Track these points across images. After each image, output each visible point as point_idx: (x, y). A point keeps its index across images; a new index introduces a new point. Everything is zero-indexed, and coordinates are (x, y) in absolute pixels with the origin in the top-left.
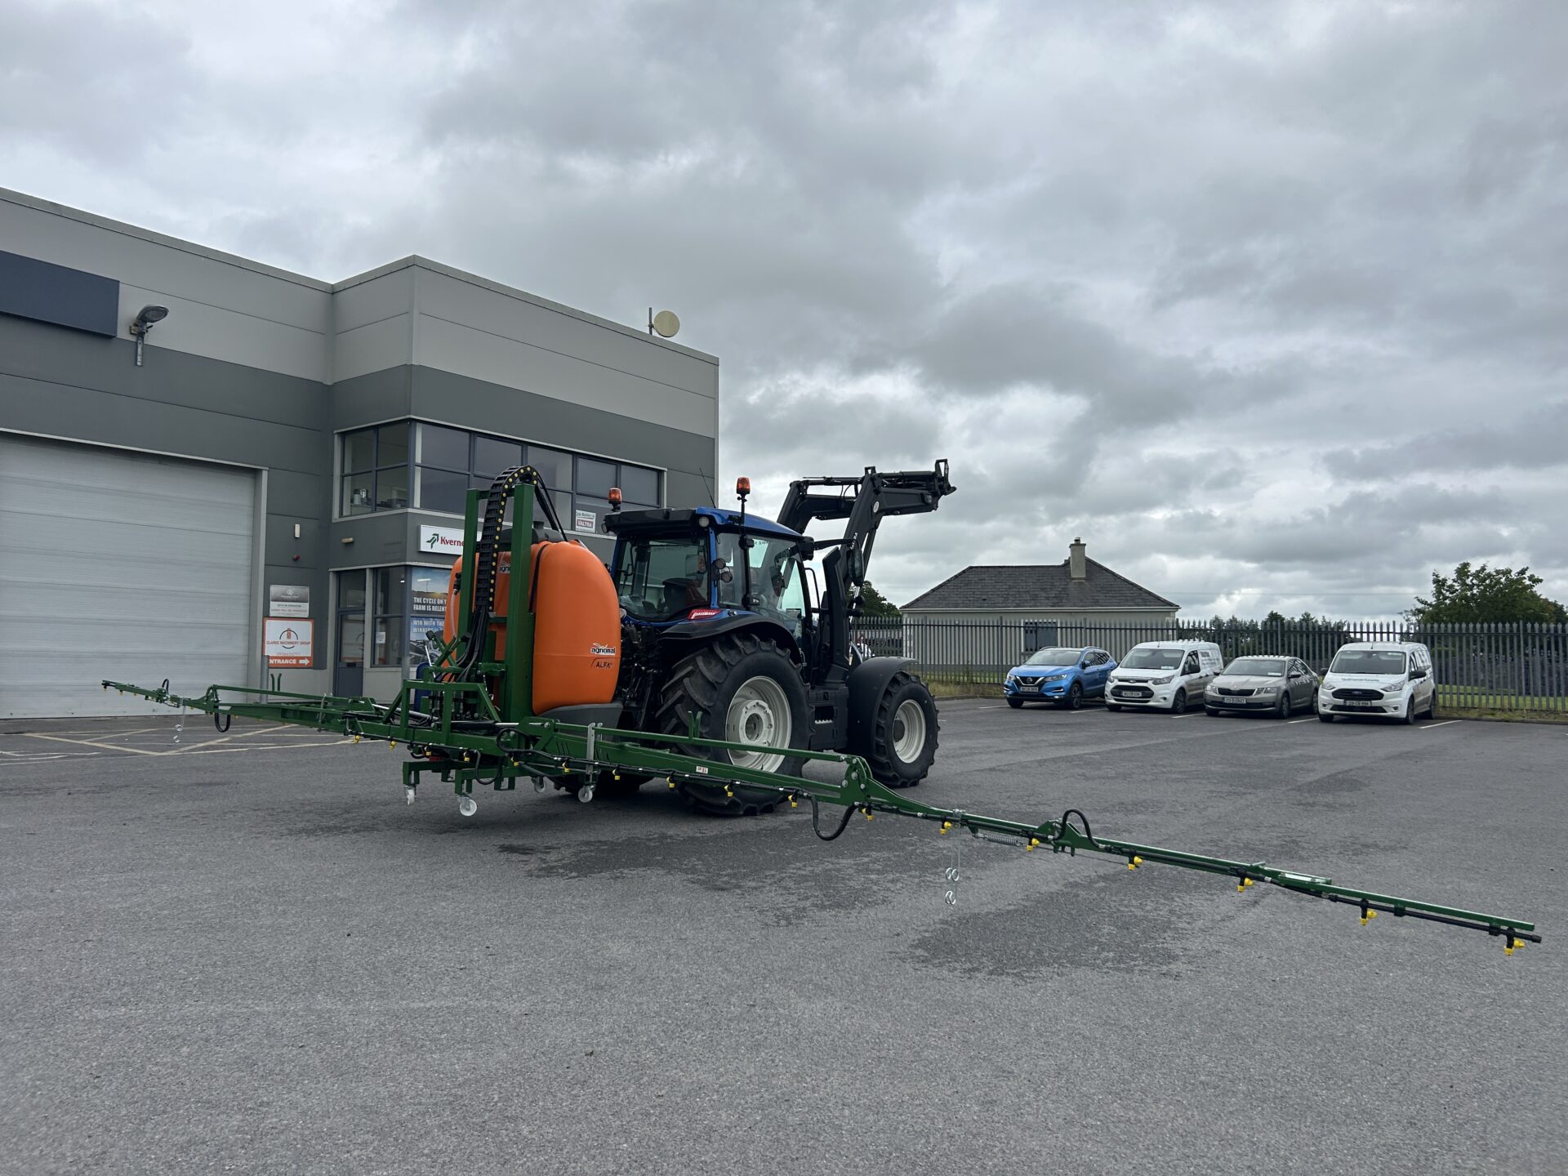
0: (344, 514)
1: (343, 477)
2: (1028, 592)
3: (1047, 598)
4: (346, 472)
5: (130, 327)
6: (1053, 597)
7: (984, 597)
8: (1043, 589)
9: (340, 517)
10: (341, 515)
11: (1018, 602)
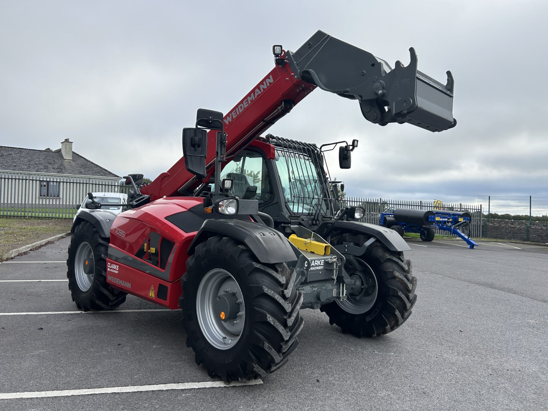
2: (42, 164)
3: (54, 168)
6: (57, 168)
7: (14, 164)
8: (50, 163)
11: (37, 169)
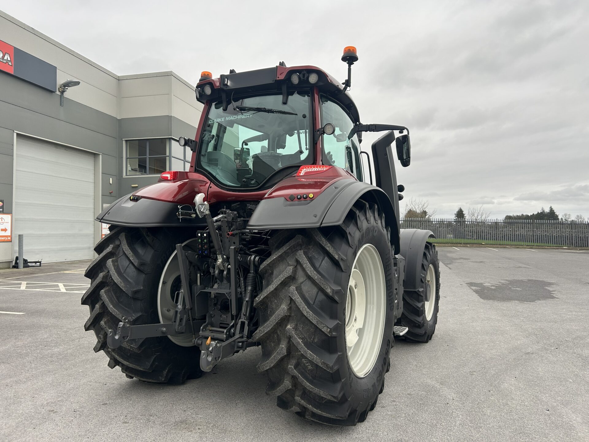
0: (128, 174)
1: (127, 158)
4: (128, 156)
5: (59, 88)
9: (126, 176)
10: (126, 175)
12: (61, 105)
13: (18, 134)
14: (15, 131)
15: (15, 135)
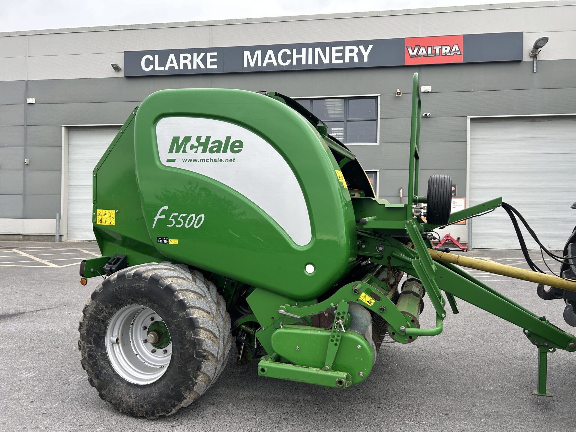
5: (530, 54)
12: (533, 72)
13: (472, 119)
14: (468, 117)
15: (469, 121)
